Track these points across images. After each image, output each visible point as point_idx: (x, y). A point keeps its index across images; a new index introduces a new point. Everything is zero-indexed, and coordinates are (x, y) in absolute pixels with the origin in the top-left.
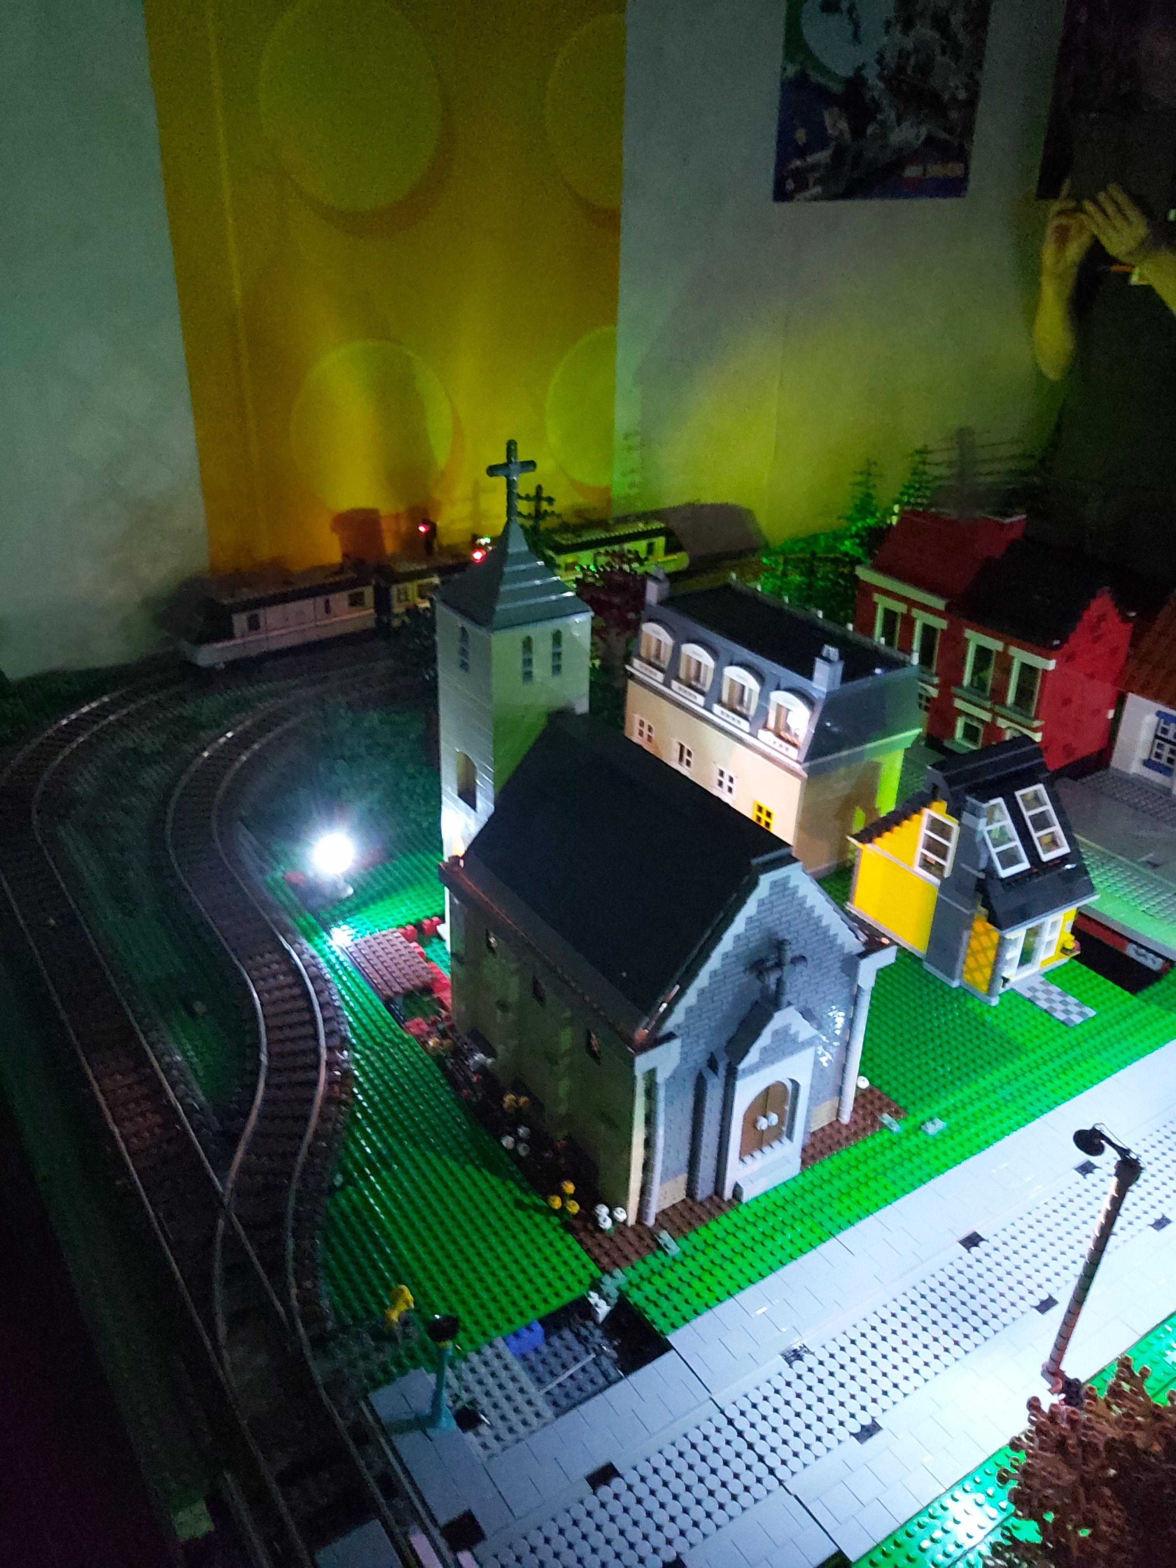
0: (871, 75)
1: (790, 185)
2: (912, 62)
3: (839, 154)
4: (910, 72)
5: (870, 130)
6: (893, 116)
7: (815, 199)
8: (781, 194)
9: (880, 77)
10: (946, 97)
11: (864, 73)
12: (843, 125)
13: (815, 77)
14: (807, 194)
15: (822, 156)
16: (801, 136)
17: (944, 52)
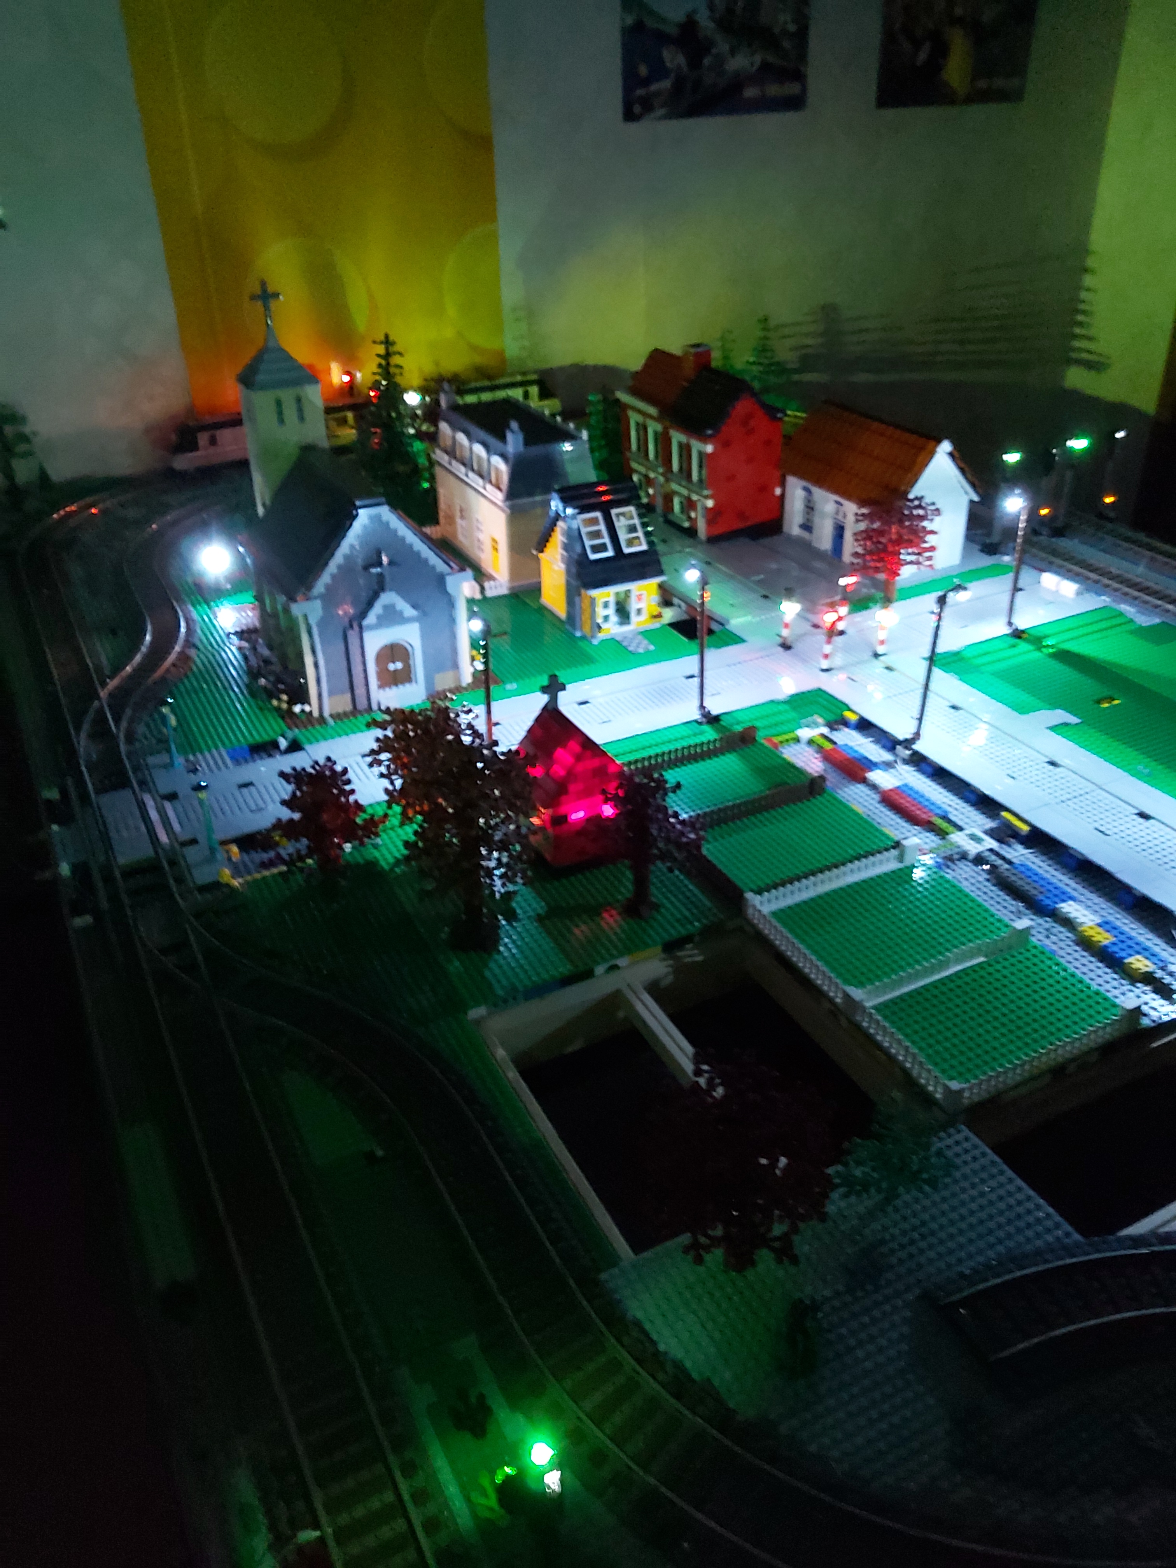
0: (703, 17)
1: (637, 109)
3: (679, 82)
4: (739, 13)
5: (707, 61)
6: (727, 49)
7: (660, 118)
8: (629, 116)
9: (711, 19)
10: (777, 30)
11: (695, 16)
12: (681, 59)
16: (643, 70)
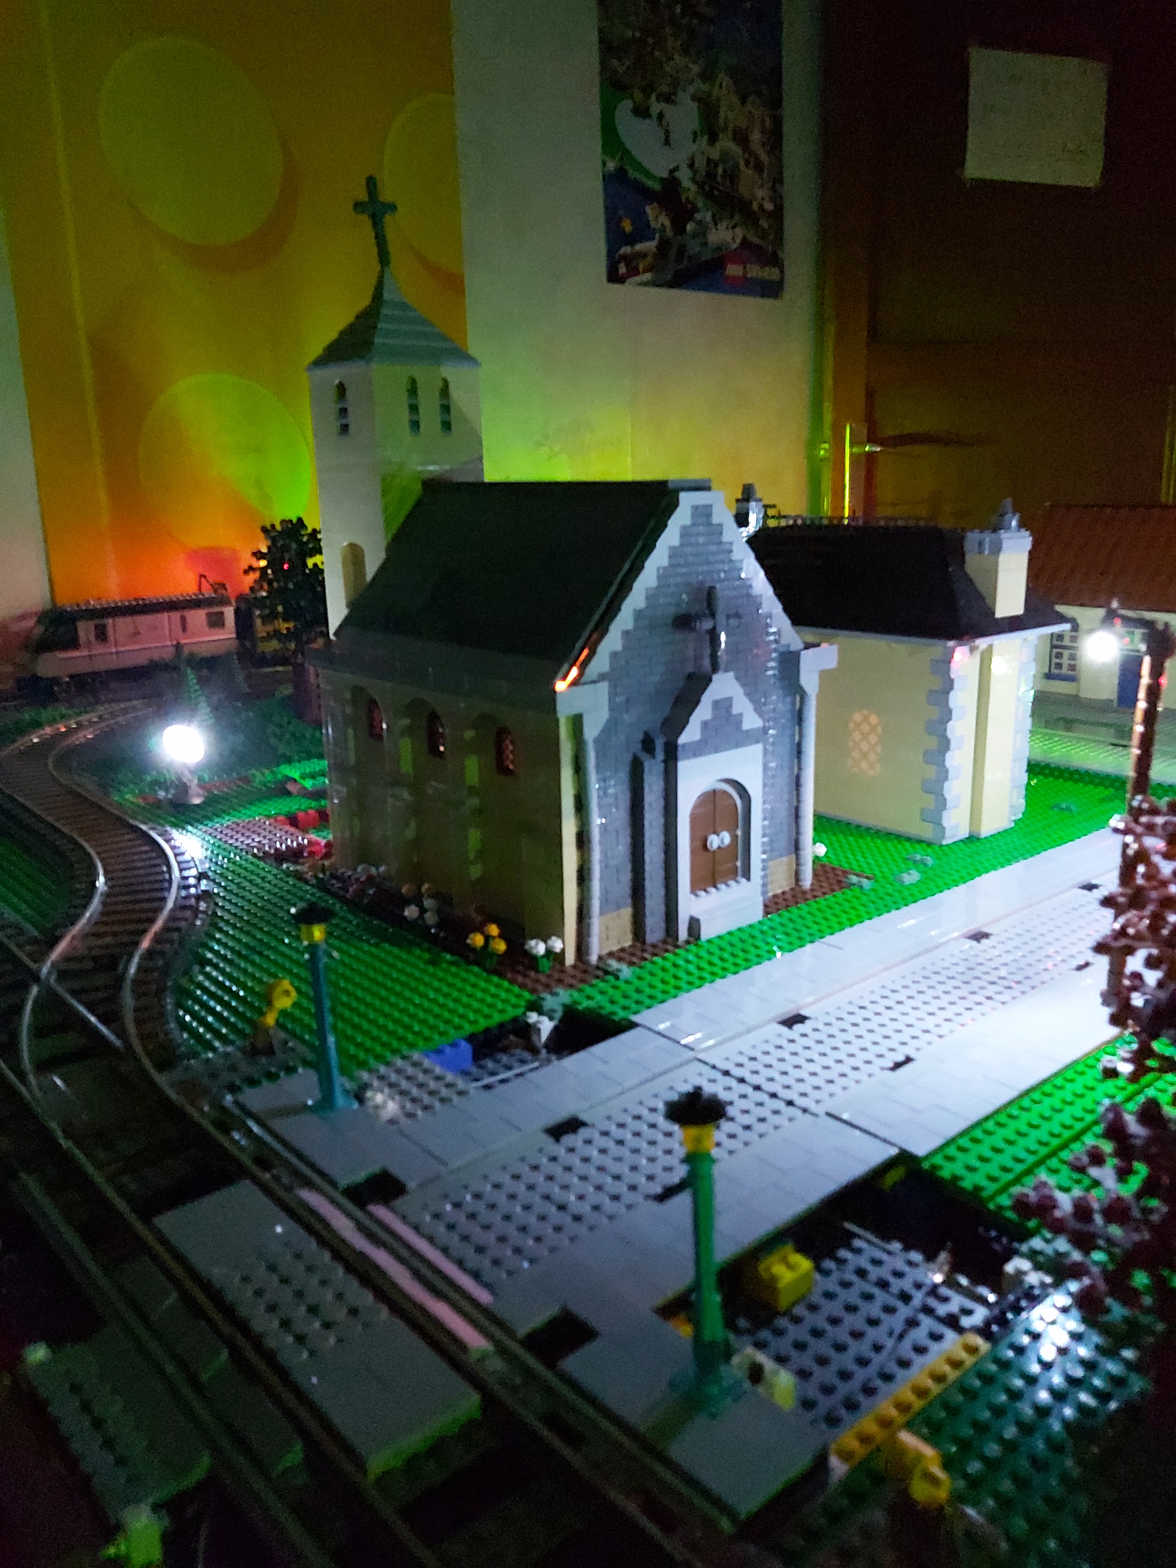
0: (685, 177)
1: (622, 269)
2: (720, 170)
3: (664, 245)
4: (719, 179)
5: (689, 227)
6: (709, 217)
7: (645, 284)
8: (614, 277)
9: (694, 180)
10: (755, 207)
11: (677, 174)
12: (664, 220)
13: (633, 174)
14: (638, 279)
15: (650, 246)
16: (627, 226)
17: (747, 165)
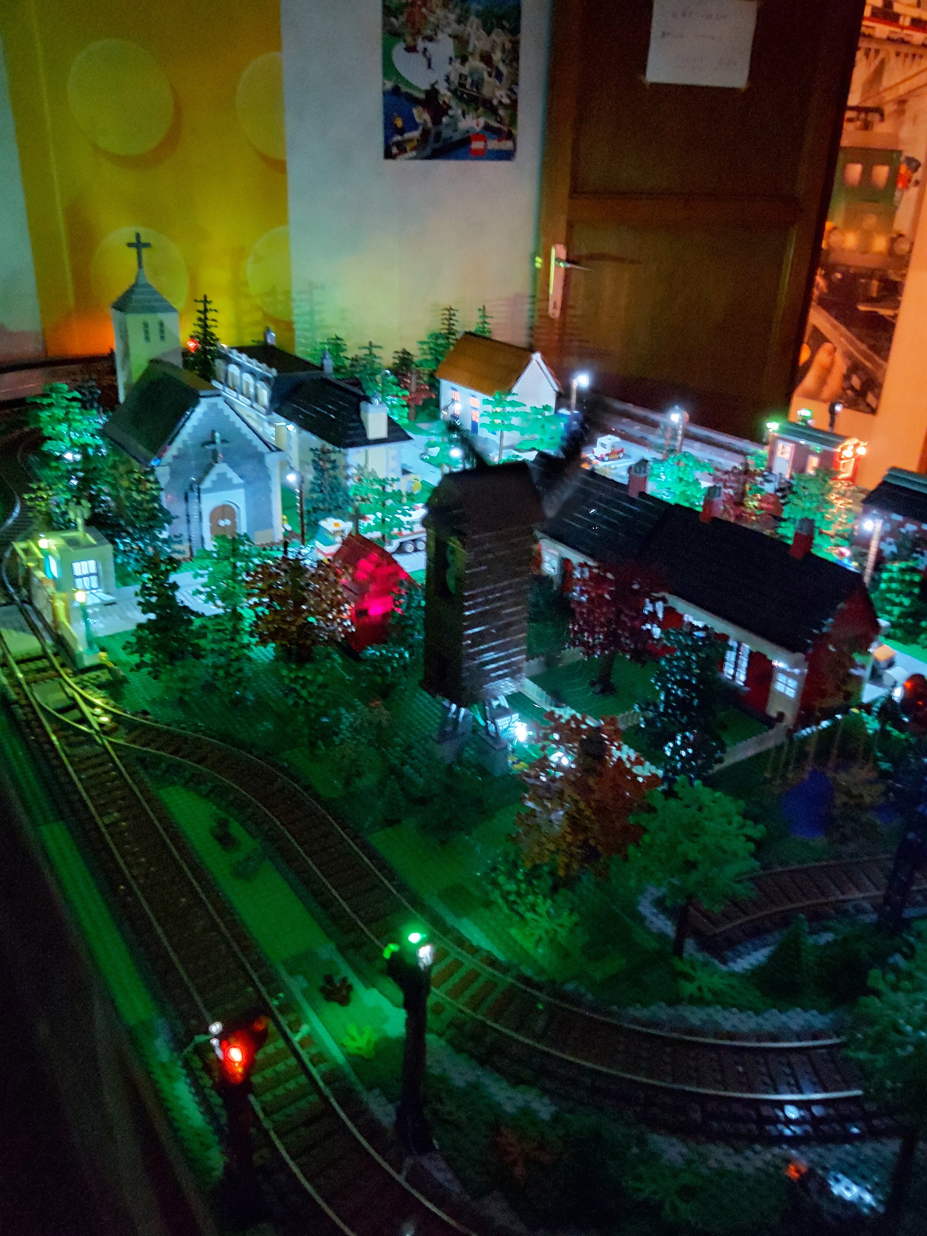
0: (442, 88)
1: (395, 150)
2: (469, 81)
4: (468, 86)
5: (445, 120)
6: (460, 112)
7: (411, 159)
8: (388, 155)
9: (448, 89)
10: (495, 102)
11: (436, 87)
13: (404, 89)
14: (406, 155)
16: (399, 123)
17: (490, 75)
